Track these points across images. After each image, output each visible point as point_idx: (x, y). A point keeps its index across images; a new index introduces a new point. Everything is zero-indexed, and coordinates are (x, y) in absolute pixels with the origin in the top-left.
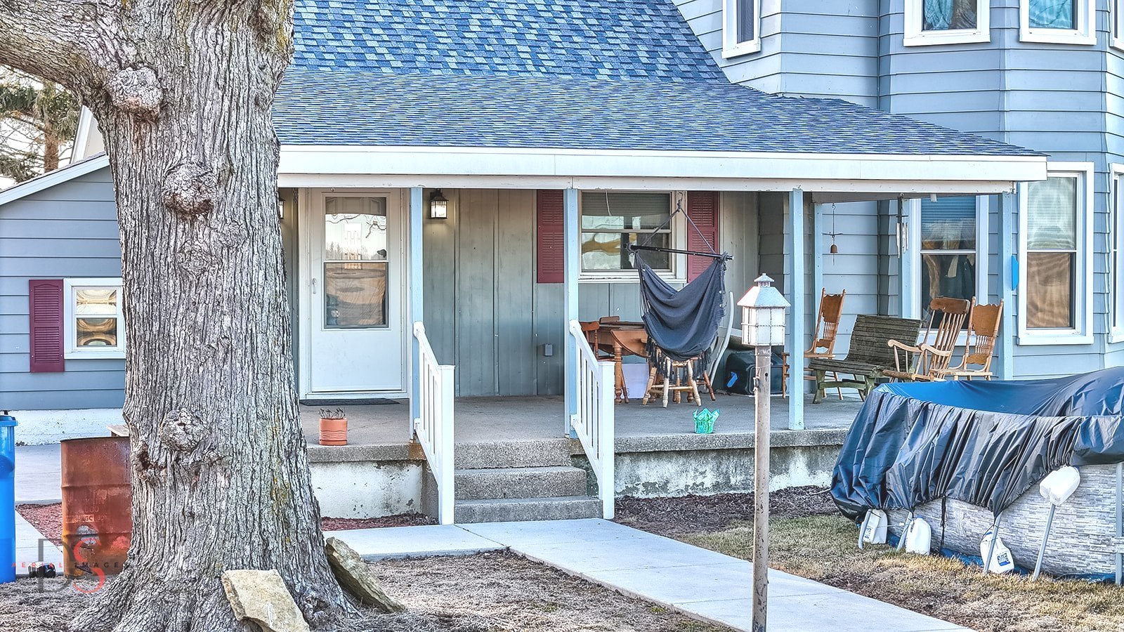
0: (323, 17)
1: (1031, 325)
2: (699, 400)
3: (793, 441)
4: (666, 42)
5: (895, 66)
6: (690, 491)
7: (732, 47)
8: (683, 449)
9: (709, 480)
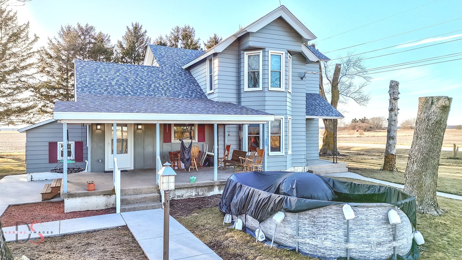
0: (117, 84)
1: (271, 151)
2: (197, 170)
3: (215, 183)
4: (195, 91)
5: (242, 95)
6: (189, 197)
7: (208, 91)
8: (187, 187)
9: (194, 194)
